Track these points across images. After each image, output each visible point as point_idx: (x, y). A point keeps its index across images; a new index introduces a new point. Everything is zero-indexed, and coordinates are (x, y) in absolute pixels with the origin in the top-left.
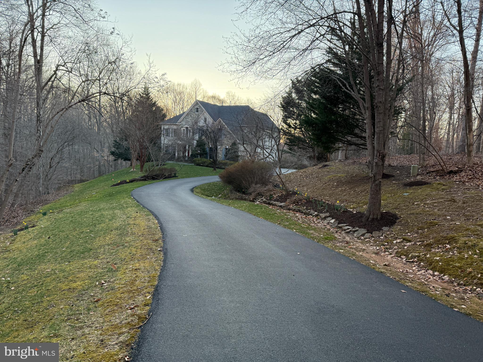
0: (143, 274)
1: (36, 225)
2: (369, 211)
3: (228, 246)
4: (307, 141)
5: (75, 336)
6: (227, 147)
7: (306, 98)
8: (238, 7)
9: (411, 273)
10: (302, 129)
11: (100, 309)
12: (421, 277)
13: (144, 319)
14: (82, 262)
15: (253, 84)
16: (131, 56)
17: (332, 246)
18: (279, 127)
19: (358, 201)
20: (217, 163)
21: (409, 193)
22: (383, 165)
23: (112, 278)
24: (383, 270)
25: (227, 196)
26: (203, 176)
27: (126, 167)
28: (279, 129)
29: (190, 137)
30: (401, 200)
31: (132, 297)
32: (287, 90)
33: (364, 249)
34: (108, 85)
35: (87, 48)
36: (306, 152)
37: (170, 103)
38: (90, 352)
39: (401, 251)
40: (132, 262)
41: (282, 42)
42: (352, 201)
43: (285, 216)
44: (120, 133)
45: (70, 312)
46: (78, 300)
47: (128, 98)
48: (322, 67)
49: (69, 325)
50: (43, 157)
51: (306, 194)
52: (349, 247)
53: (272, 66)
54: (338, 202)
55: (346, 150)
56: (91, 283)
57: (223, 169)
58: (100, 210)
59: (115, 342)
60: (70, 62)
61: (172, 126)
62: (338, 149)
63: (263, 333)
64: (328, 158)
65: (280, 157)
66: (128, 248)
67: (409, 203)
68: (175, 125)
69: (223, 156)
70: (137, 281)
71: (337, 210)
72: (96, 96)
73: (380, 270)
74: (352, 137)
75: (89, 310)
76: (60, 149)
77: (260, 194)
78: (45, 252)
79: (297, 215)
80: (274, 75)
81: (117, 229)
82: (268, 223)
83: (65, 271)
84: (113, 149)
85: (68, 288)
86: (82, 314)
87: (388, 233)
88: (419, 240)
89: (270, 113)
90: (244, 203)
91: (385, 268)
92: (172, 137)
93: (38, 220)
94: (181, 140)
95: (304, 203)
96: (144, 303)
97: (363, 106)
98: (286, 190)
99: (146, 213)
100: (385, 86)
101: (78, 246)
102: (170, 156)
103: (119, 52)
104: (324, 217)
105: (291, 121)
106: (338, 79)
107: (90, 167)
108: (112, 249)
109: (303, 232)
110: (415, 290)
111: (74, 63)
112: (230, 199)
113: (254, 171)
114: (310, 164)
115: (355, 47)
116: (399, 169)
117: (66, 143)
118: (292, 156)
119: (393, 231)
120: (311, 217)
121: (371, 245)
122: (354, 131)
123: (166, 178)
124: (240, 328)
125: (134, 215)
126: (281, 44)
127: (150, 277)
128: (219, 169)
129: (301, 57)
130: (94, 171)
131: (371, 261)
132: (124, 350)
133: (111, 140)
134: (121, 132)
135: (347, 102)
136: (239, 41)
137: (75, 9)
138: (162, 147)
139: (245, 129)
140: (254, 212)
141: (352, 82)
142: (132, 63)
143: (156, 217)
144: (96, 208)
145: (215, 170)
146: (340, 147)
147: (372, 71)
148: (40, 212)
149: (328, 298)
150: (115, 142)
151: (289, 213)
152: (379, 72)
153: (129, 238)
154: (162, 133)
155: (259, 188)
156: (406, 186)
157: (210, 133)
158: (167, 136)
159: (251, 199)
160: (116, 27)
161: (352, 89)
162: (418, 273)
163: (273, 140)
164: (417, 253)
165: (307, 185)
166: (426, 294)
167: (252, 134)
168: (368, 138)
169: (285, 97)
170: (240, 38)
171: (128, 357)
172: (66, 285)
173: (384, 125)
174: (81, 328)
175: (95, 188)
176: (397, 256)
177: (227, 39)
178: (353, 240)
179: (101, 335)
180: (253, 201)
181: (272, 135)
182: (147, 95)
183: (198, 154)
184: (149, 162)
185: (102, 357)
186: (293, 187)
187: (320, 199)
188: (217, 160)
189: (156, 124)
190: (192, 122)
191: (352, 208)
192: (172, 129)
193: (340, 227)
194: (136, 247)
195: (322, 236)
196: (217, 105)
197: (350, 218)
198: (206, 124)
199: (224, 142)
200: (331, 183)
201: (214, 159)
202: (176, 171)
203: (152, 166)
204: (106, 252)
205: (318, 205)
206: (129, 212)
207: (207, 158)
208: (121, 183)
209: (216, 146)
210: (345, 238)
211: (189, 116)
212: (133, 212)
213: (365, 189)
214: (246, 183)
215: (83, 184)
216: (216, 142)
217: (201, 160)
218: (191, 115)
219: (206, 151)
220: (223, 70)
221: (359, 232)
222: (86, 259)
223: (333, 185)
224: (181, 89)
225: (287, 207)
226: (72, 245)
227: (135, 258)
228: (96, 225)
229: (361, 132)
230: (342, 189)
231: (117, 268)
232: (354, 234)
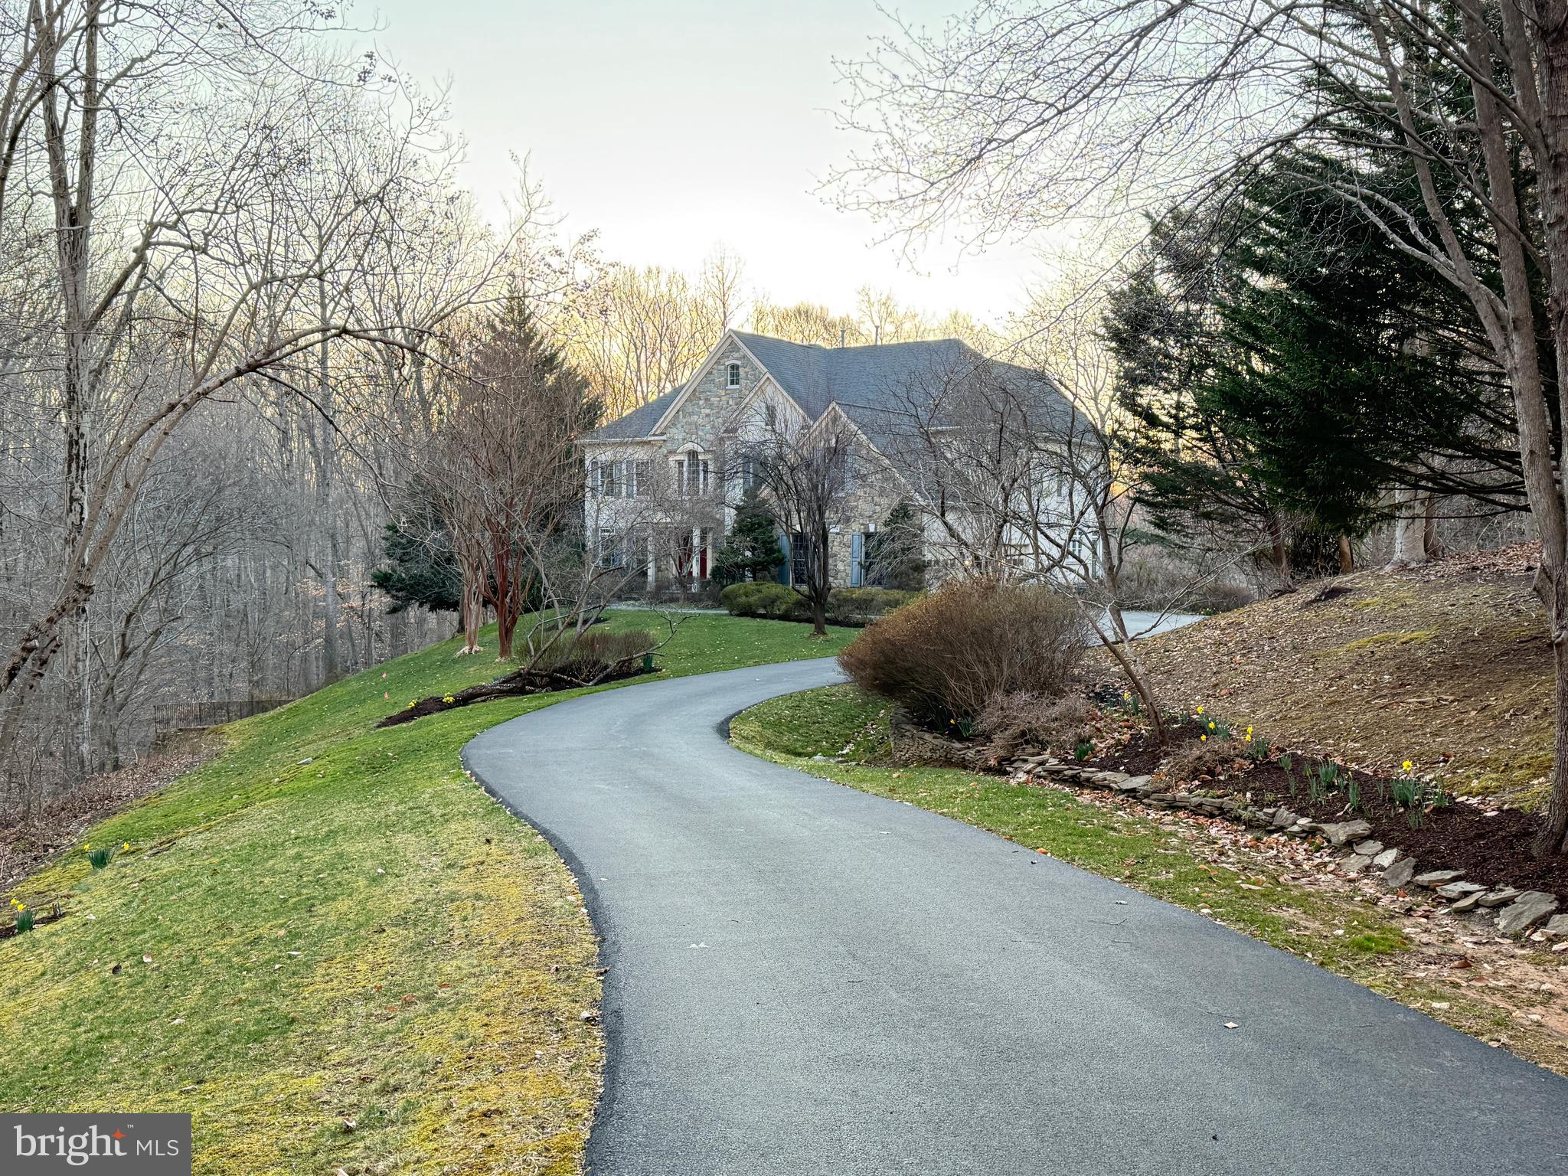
0: (517, 1138)
1: (63, 910)
2: (1561, 801)
3: (895, 996)
4: (1239, 484)
6: (872, 529)
7: (1221, 293)
10: (1209, 431)
14: (254, 1082)
16: (449, 170)
17: (1392, 984)
18: (1103, 422)
19: (1505, 758)
20: (829, 599)
23: (381, 1157)
25: (880, 751)
27: (441, 638)
28: (1099, 436)
29: (705, 492)
32: (1133, 263)
33: (1551, 994)
34: (359, 295)
35: (267, 146)
36: (1238, 534)
37: (617, 353)
40: (469, 1081)
41: (1098, 59)
42: (1475, 756)
43: (1157, 841)
44: (413, 495)
47: (444, 344)
48: (1286, 153)
50: (95, 613)
51: (1250, 729)
52: (1476, 984)
53: (1059, 164)
54: (1407, 764)
55: (1428, 518)
57: (861, 625)
58: (331, 835)
60: (201, 210)
61: (630, 450)
62: (1389, 517)
64: (1342, 554)
65: (1116, 562)
66: (453, 1010)
68: (643, 443)
69: (857, 568)
71: (1405, 803)
72: (309, 345)
74: (1450, 457)
76: (162, 575)
77: (1030, 739)
78: (101, 1037)
79: (1213, 831)
80: (1072, 202)
81: (403, 921)
82: (1074, 877)
84: (385, 565)
89: (1060, 368)
90: (958, 781)
92: (629, 496)
93: (72, 888)
94: (670, 508)
95: (1242, 775)
97: (1492, 317)
98: (1153, 715)
99: (525, 843)
101: (235, 1008)
102: (624, 581)
103: (397, 154)
104: (1343, 838)
105: (1157, 399)
106: (1364, 198)
107: (291, 644)
108: (380, 1018)
109: (1248, 914)
111: (214, 212)
112: (896, 765)
113: (997, 631)
114: (1261, 586)
115: (1432, 51)
117: (190, 549)
118: (1169, 555)
120: (1283, 839)
122: (1458, 427)
123: (607, 679)
125: (477, 852)
126: (1097, 67)
127: (547, 1150)
128: (836, 628)
129: (1190, 118)
130: (305, 659)
133: (376, 523)
134: (418, 489)
135: (1412, 298)
136: (906, 72)
138: (590, 545)
139: (948, 445)
140: (1007, 824)
141: (1434, 211)
142: (452, 199)
143: (570, 859)
144: (314, 828)
145: (820, 631)
146: (1399, 507)
147: (1525, 152)
148: (83, 852)
150: (390, 533)
151: (1175, 823)
152: (1560, 155)
153: (454, 963)
154: (589, 482)
155: (1025, 709)
157: (792, 469)
158: (609, 492)
159: (992, 762)
161: (1436, 239)
163: (1078, 486)
165: (1251, 687)
167: (980, 464)
168: (1532, 463)
169: (1122, 293)
170: (908, 58)
175: (310, 737)
177: (854, 68)
178: (1495, 948)
180: (1000, 770)
181: (1072, 465)
182: (521, 325)
183: (744, 567)
184: (537, 609)
186: (1186, 698)
187: (1317, 751)
188: (829, 589)
189: (561, 445)
190: (713, 427)
191: (1478, 794)
192: (630, 463)
193: (1425, 888)
194: (484, 1007)
195: (1340, 932)
196: (819, 348)
197: (1469, 841)
198: (774, 430)
199: (857, 507)
200: (1365, 672)
201: (814, 584)
202: (652, 645)
203: (550, 629)
204: (356, 1033)
205: (1313, 782)
206: (454, 839)
207: (784, 582)
208: (421, 710)
209: (824, 529)
210: (1452, 941)
211: (701, 402)
212: (471, 842)
213: (1531, 700)
214: (963, 690)
215: (262, 722)
216: (819, 507)
217: (760, 591)
218: (707, 400)
219: (779, 551)
220: (841, 199)
221: (1520, 908)
222: (273, 1067)
223: (1375, 681)
224: (664, 289)
225: (1160, 796)
226: (214, 999)
227: (479, 1061)
228: (313, 905)
229: (1491, 431)
230: (1423, 703)
231: (405, 1110)
232: (1496, 921)
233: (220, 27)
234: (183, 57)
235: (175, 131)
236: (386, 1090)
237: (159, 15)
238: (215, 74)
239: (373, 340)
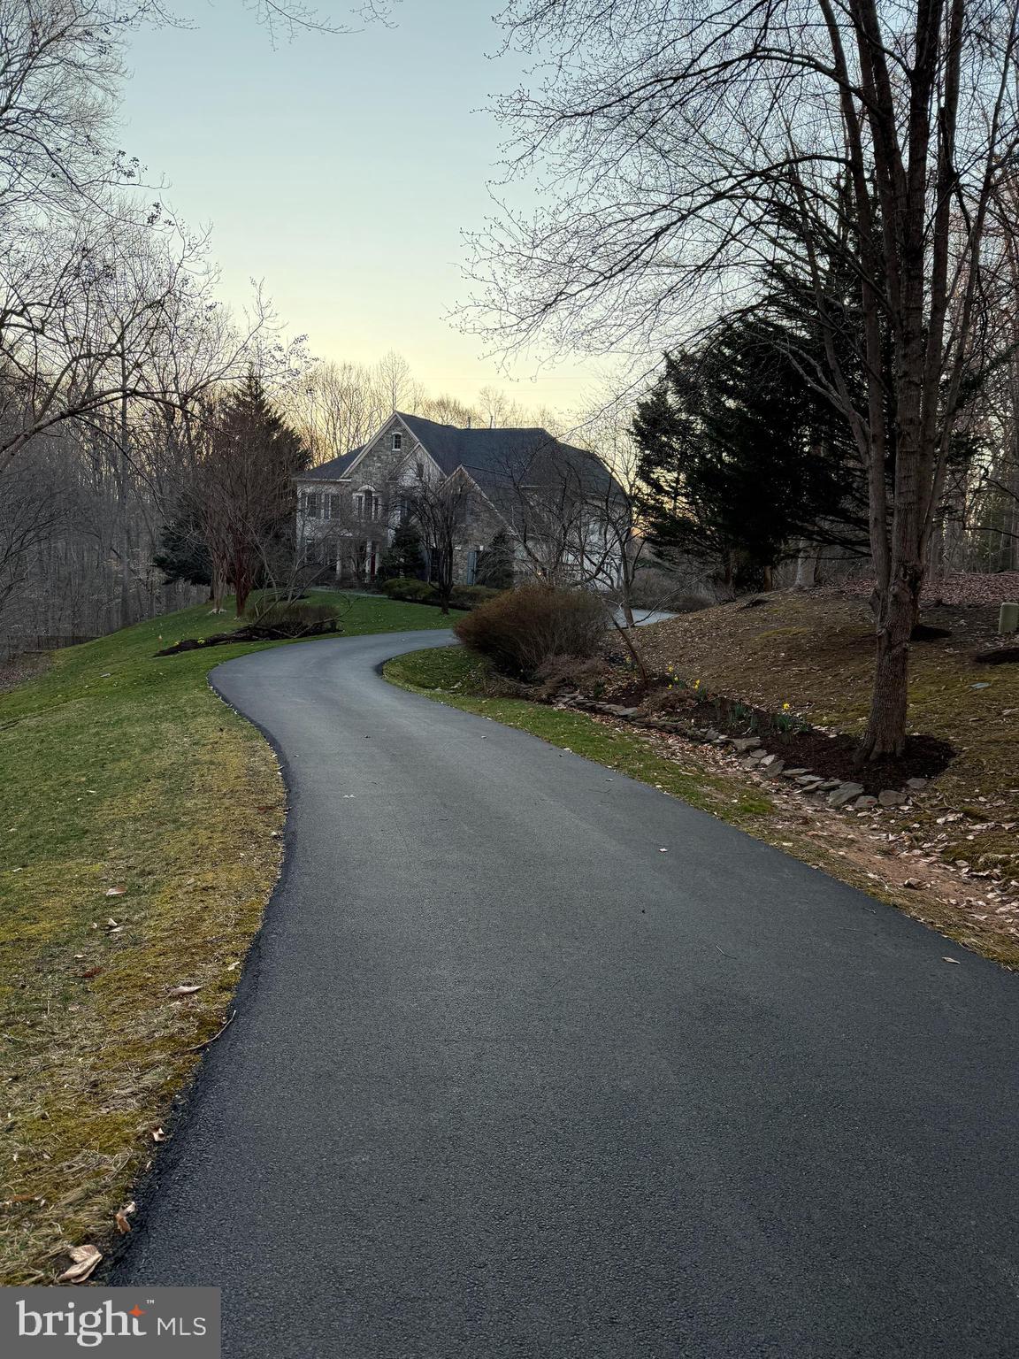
0: (223, 903)
2: (872, 731)
3: (466, 828)
4: (709, 533)
5: (21, 1072)
6: (481, 549)
7: (706, 408)
8: (509, 144)
9: (981, 910)
10: (693, 498)
11: (97, 996)
12: (1008, 921)
13: (215, 1028)
14: (59, 867)
15: (546, 365)
16: (208, 287)
17: (761, 831)
18: (630, 488)
19: (844, 705)
20: (452, 592)
21: (989, 681)
22: (914, 602)
23: (136, 912)
24: (899, 901)
25: (477, 687)
26: (410, 630)
27: (199, 602)
28: (627, 498)
29: (376, 518)
30: (966, 703)
31: (187, 965)
32: (653, 381)
33: (853, 841)
35: (85, 262)
36: (705, 564)
37: (321, 423)
38: (60, 1117)
39: (957, 846)
40: (196, 869)
41: (633, 247)
42: (827, 703)
43: (636, 746)
44: (181, 507)
45: (14, 1003)
46: (38, 971)
48: (751, 318)
49: (9, 1041)
51: (698, 682)
52: (810, 833)
53: (606, 314)
54: (787, 706)
55: (818, 558)
56: (77, 925)
57: (469, 609)
58: (119, 721)
59: (129, 1090)
60: (39, 304)
61: (326, 487)
62: (793, 556)
63: (542, 1071)
64: (766, 580)
65: (631, 578)
66: (190, 829)
67: (989, 710)
68: (335, 483)
69: (470, 573)
70: (205, 920)
71: (783, 729)
72: (113, 400)
73: (891, 899)
74: (832, 521)
75: (67, 999)
76: (13, 549)
77: (568, 684)
79: (670, 741)
80: (614, 340)
81: (162, 775)
82: (584, 765)
83: (11, 891)
84: (162, 552)
85: (14, 938)
86: (46, 1009)
87: (924, 795)
88: (1009, 816)
89: (604, 450)
90: (523, 707)
91: (910, 893)
92: (326, 517)
94: (352, 526)
95: (690, 709)
96: (218, 983)
97: (860, 433)
98: (642, 672)
99: (245, 732)
100: (927, 375)
101: (50, 823)
102: (320, 572)
103: (172, 275)
104: (744, 747)
105: (665, 476)
106: (793, 352)
107: (100, 601)
108: (143, 832)
109: (682, 788)
110: (985, 956)
111: (49, 306)
112: (485, 696)
113: (553, 616)
114: (716, 597)
116: (964, 615)
117: (32, 534)
118: (664, 575)
119: (936, 790)
120: (709, 747)
121: (874, 829)
122: (839, 503)
123: (307, 634)
124: (479, 1057)
125: (214, 736)
126: (632, 252)
127: (241, 910)
128: (455, 610)
129: (691, 290)
130: (109, 612)
131: (871, 875)
132: (153, 1110)
133: (156, 524)
134: (185, 503)
136: (508, 243)
137: (47, 150)
138: (298, 547)
140: (548, 733)
141: (832, 364)
142: (210, 308)
143: (273, 742)
144: (109, 717)
145: (445, 611)
146: (800, 550)
149: (734, 976)
150: (165, 531)
151: (648, 736)
152: (909, 333)
153: (193, 801)
154: (299, 506)
155: (567, 665)
156: (981, 662)
157: (432, 506)
158: (312, 514)
159: (544, 696)
160: (165, 203)
161: (832, 381)
162: (1002, 909)
163: (610, 528)
164: (1003, 854)
165: (700, 658)
166: (1014, 970)
167: (551, 511)
168: (875, 526)
169: (646, 403)
170: (510, 234)
171: (161, 1131)
172: (10, 931)
173: (921, 487)
174: (42, 1048)
175: (109, 660)
176: (945, 862)
177: (474, 238)
178: (825, 814)
179: (93, 1068)
180: (548, 702)
181: (608, 515)
182: (256, 397)
183: (399, 568)
184: (262, 588)
185: (92, 1129)
186: (663, 663)
187: (736, 696)
188: (452, 586)
189: (280, 480)
190: (382, 475)
191: (826, 725)
192: (327, 495)
193: (788, 778)
194: (212, 828)
195: (736, 801)
196: (454, 428)
197: (818, 752)
198: (421, 480)
199: (472, 534)
200: (770, 651)
201: (443, 582)
202: (337, 615)
203: (270, 601)
204: (126, 840)
205: (731, 715)
206: (199, 728)
207: (424, 580)
208: (183, 647)
209: (450, 546)
210: (800, 809)
211: (375, 459)
212: (210, 730)
213: (864, 671)
214: (530, 652)
215: (80, 650)
216: (448, 533)
217: (408, 585)
218: (379, 457)
219: (422, 559)
220: (463, 325)
221: (841, 791)
222: (72, 859)
223: (775, 657)
224: (353, 380)
225: (642, 720)
226: (37, 817)
227: (204, 858)
228: (105, 764)
229: (857, 506)
230: (801, 671)
231: (154, 886)
232: (827, 798)
233: (53, 176)
234: (28, 195)
235: (22, 247)
236: (143, 874)
237: (10, 164)
238: (49, 209)
239: (157, 401)
